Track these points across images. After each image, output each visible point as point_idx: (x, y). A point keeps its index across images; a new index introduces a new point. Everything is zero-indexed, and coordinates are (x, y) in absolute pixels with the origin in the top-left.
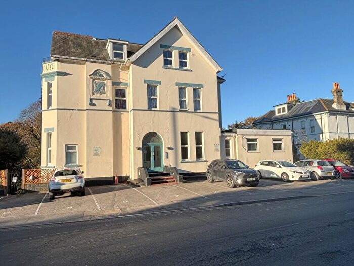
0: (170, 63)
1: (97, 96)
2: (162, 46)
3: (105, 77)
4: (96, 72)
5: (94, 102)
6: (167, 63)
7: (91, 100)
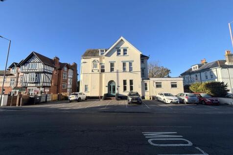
0: (120, 54)
1: (95, 69)
2: (116, 48)
3: (97, 62)
4: (94, 61)
7: (92, 70)
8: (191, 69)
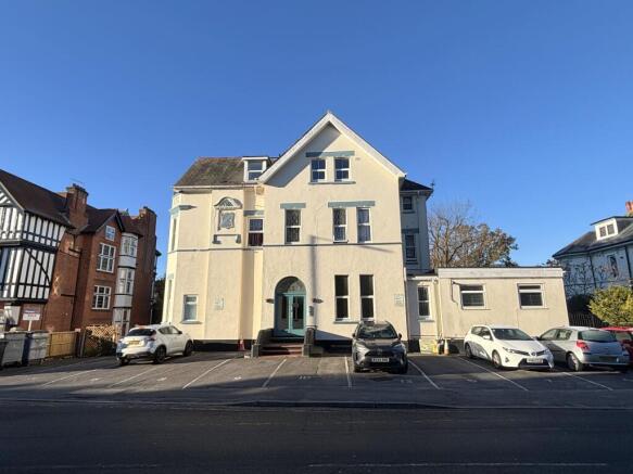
0: (322, 176)
1: (224, 231)
2: (308, 155)
3: (235, 205)
4: (223, 201)
5: (219, 239)
6: (317, 176)
7: (215, 236)
8: (592, 235)
